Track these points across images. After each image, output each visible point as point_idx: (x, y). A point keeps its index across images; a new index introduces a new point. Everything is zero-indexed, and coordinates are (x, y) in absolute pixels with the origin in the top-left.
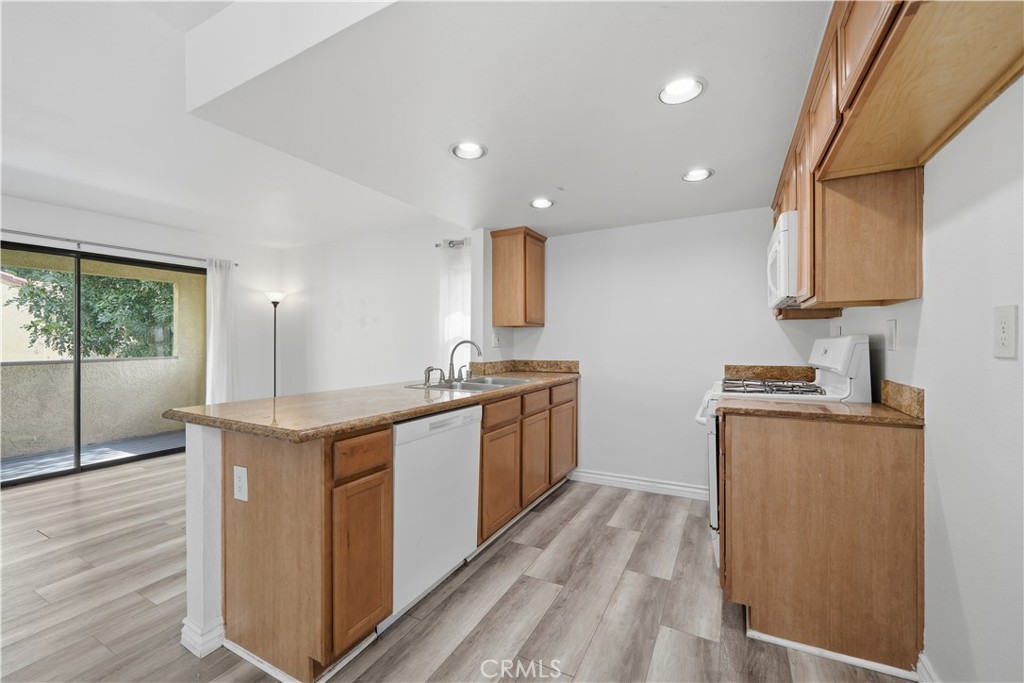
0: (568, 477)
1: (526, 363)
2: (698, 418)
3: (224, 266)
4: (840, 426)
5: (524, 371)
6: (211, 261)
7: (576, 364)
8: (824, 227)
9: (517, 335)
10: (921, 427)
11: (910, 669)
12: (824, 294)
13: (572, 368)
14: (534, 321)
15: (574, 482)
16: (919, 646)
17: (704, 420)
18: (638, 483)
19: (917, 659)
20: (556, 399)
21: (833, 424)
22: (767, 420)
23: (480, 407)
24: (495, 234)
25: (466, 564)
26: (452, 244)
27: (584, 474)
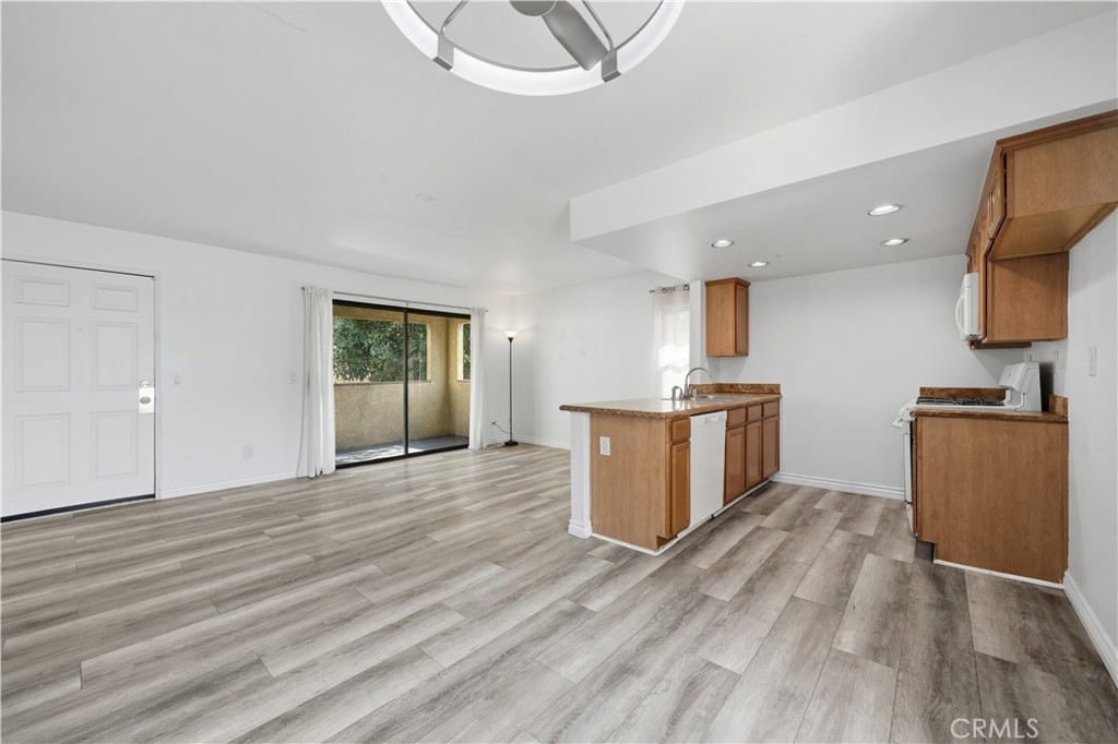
0: (770, 479)
1: (732, 386)
2: (895, 423)
3: (481, 312)
4: (1005, 423)
5: (729, 392)
6: (474, 309)
7: (778, 386)
8: (993, 293)
9: (722, 362)
10: (1067, 423)
11: (1058, 582)
12: (993, 335)
13: (774, 390)
14: (741, 351)
15: (775, 483)
16: (1065, 566)
17: (900, 425)
18: (836, 484)
19: (1063, 575)
20: (766, 413)
21: (1000, 422)
22: (950, 420)
23: (725, 412)
24: (708, 284)
25: (713, 518)
26: (664, 290)
27: (786, 476)
